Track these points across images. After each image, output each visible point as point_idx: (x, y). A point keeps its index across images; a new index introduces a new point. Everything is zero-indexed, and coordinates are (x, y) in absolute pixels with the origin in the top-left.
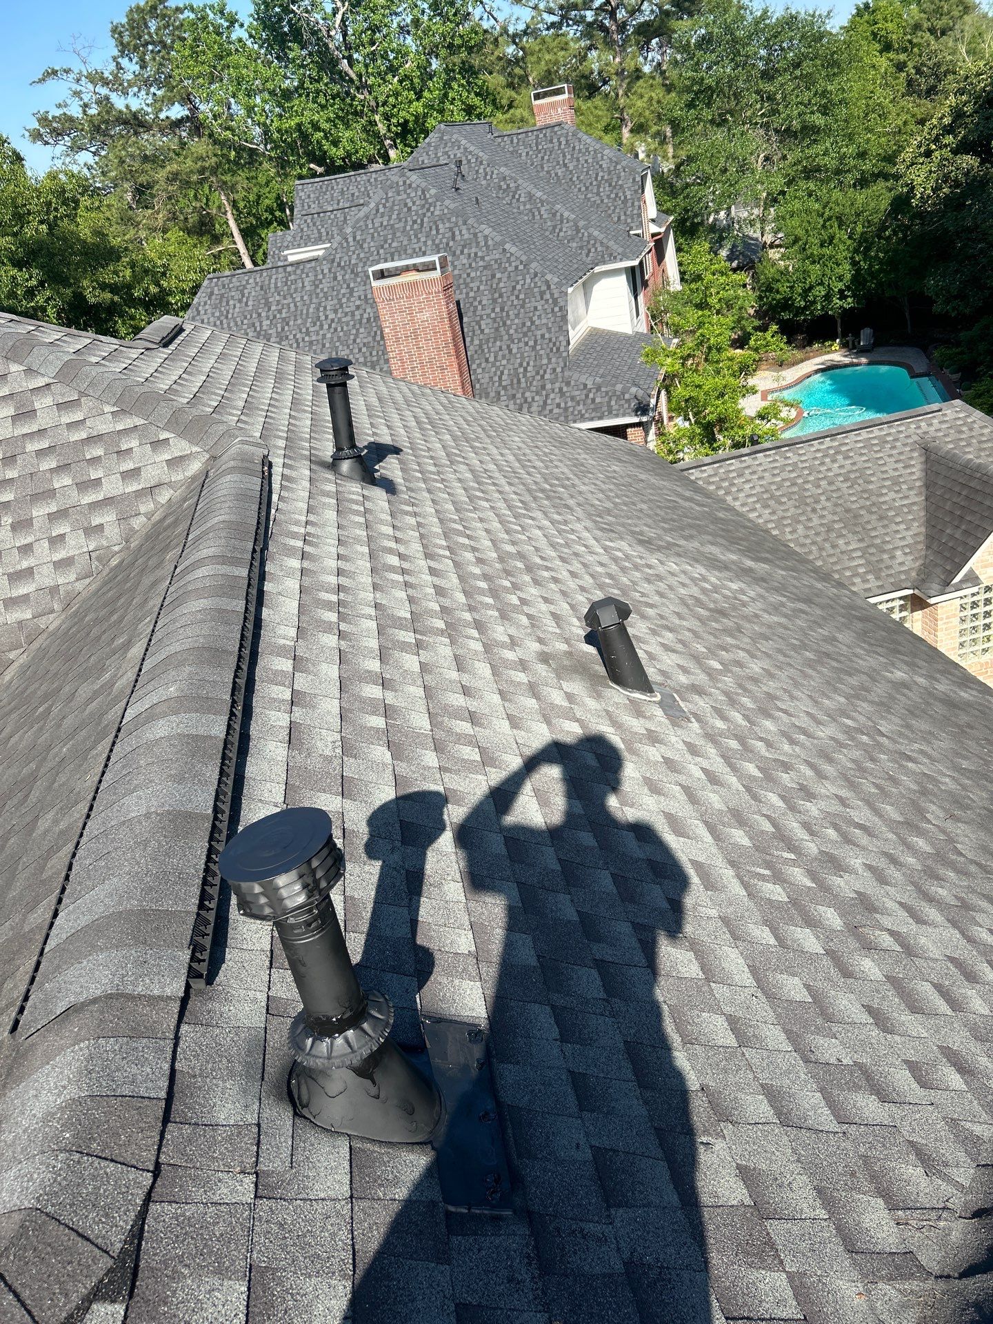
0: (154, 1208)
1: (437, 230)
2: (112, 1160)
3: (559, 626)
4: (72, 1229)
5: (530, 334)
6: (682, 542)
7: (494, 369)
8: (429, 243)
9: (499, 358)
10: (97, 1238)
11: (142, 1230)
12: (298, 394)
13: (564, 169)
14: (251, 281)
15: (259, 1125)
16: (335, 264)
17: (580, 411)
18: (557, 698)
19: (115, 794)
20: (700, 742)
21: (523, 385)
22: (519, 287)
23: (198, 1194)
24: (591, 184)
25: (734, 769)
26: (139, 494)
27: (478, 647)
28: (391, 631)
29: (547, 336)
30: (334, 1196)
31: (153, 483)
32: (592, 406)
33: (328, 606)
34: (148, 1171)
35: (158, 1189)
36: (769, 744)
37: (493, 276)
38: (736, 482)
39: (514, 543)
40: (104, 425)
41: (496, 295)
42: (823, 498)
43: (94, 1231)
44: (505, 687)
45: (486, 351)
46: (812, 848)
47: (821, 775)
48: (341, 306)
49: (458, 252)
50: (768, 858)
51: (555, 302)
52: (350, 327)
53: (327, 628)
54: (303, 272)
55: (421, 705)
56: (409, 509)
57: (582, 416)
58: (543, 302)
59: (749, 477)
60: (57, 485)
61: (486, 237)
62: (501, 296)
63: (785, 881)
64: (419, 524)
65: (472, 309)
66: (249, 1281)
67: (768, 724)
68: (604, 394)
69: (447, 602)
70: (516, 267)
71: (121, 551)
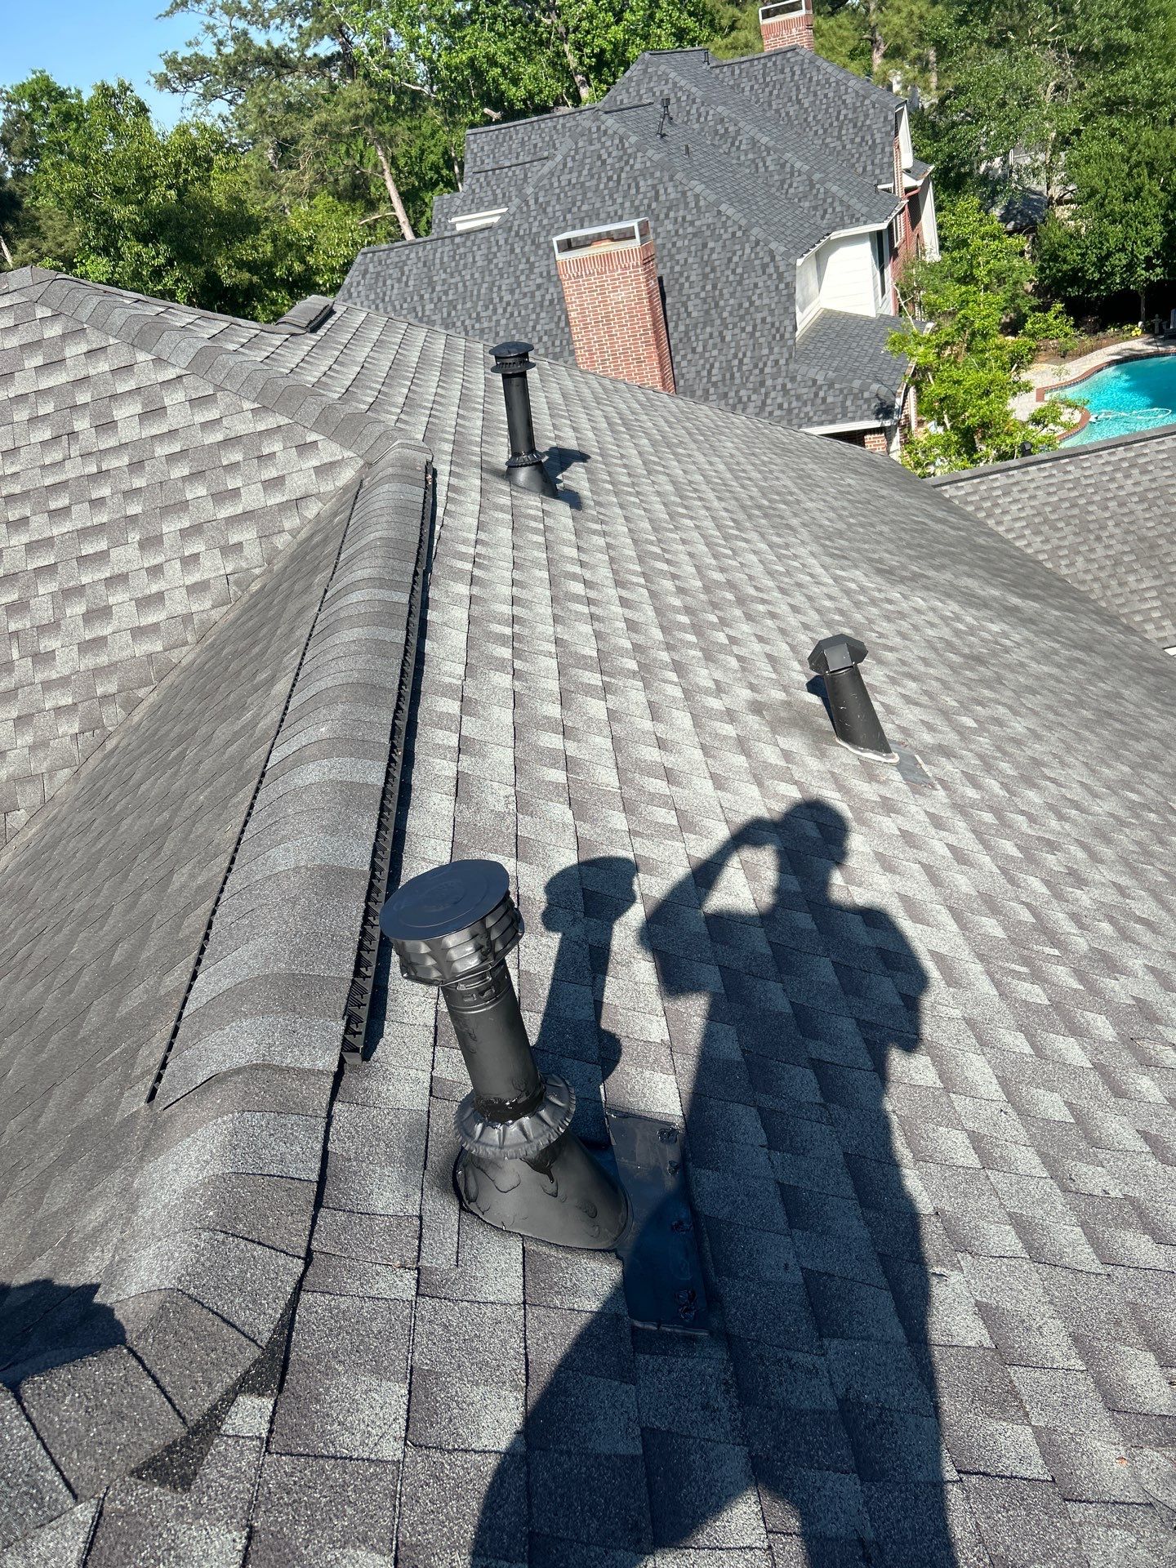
0: (305, 1297)
1: (638, 188)
2: (259, 1243)
3: (775, 671)
4: (216, 1314)
5: (748, 317)
6: (931, 573)
7: (702, 362)
8: (627, 204)
9: (709, 347)
10: (244, 1325)
11: (292, 1320)
12: (467, 388)
13: (797, 107)
14: (413, 255)
15: (420, 1218)
16: (513, 233)
17: (807, 414)
18: (771, 755)
19: (259, 846)
20: (946, 813)
21: (738, 381)
22: (736, 259)
23: (354, 1287)
24: (831, 125)
25: (987, 847)
26: (283, 507)
27: (678, 693)
28: (573, 671)
29: (769, 319)
30: (504, 1300)
31: (299, 495)
32: (823, 407)
33: (501, 639)
34: (299, 1257)
35: (309, 1278)
36: (1032, 819)
37: (705, 245)
38: (1000, 501)
39: (722, 570)
40: (243, 425)
41: (708, 269)
42: (1111, 523)
43: (241, 1317)
44: (708, 741)
45: (693, 338)
46: (1081, 944)
47: (1095, 858)
48: (519, 286)
49: (662, 216)
50: (1026, 952)
51: (781, 277)
52: (529, 311)
53: (499, 665)
54: (473, 245)
55: (608, 759)
56: (597, 527)
57: (810, 419)
58: (765, 277)
59: (1018, 496)
60: (189, 496)
61: (697, 196)
62: (713, 270)
63: (1046, 981)
64: (609, 546)
65: (677, 287)
66: (410, 1384)
67: (1031, 794)
68: (837, 392)
69: (640, 639)
70: (734, 234)
71: (262, 575)
